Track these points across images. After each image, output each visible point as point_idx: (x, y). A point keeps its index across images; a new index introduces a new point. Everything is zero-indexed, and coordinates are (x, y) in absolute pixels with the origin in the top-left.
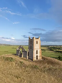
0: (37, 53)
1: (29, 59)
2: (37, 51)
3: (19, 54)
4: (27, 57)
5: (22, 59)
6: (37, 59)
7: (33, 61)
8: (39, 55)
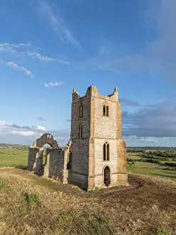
0: (106, 156)
1: (71, 181)
2: (106, 148)
3: (35, 165)
4: (65, 172)
5: (44, 182)
6: (107, 181)
7: (86, 190)
8: (114, 163)
